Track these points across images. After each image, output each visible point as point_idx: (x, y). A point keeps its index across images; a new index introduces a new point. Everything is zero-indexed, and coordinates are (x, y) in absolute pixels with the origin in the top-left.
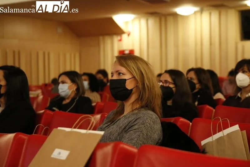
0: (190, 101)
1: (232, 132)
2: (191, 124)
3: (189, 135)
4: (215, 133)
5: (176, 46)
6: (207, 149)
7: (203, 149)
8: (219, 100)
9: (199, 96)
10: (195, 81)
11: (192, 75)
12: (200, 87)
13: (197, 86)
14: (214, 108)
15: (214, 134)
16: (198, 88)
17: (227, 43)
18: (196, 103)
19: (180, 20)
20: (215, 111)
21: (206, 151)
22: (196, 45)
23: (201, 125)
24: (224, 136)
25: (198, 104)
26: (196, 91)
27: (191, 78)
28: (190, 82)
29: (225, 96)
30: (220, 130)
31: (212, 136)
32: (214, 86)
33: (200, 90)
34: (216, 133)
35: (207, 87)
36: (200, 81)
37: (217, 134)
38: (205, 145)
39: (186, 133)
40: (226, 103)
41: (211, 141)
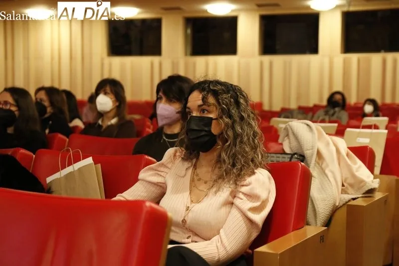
0: (38, 128)
1: (84, 166)
2: (34, 156)
3: (31, 172)
4: (63, 167)
5: (27, 58)
6: (54, 188)
7: (49, 187)
8: (76, 127)
9: (51, 122)
10: (46, 104)
11: (42, 95)
12: (52, 111)
13: (49, 110)
14: (68, 137)
15: (62, 170)
16: (50, 112)
17: (91, 58)
18: (47, 131)
19: (31, 26)
20: (69, 141)
21: (52, 190)
22: (52, 59)
23: (46, 157)
24: (74, 171)
25: (49, 133)
26: (47, 116)
27: (41, 100)
28: (39, 104)
29: (84, 123)
30: (70, 164)
31: (59, 171)
32: (70, 111)
33: (53, 114)
34: (65, 168)
35: (61, 111)
36: (52, 104)
37: (67, 168)
38: (51, 182)
39: (27, 168)
40: (84, 132)
41: (59, 177)
